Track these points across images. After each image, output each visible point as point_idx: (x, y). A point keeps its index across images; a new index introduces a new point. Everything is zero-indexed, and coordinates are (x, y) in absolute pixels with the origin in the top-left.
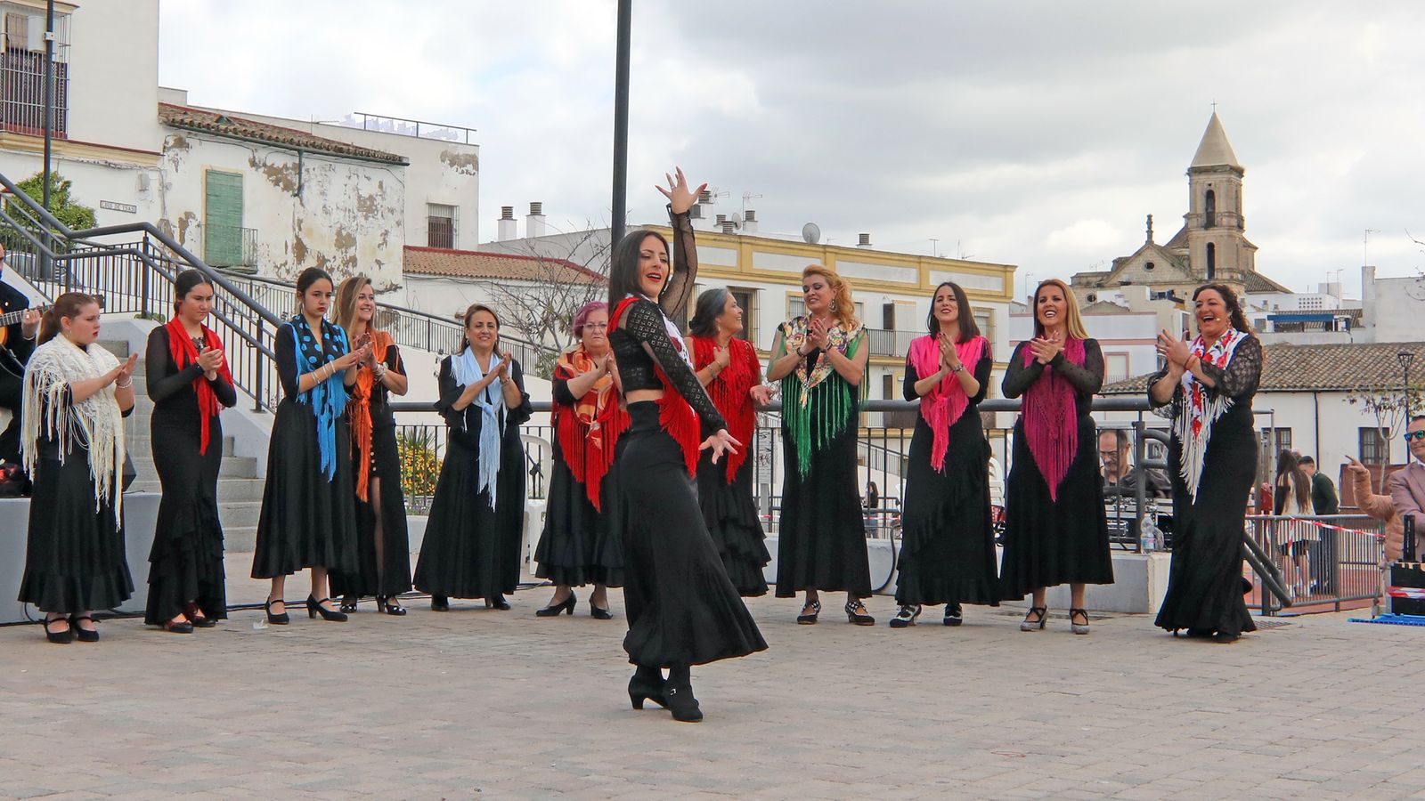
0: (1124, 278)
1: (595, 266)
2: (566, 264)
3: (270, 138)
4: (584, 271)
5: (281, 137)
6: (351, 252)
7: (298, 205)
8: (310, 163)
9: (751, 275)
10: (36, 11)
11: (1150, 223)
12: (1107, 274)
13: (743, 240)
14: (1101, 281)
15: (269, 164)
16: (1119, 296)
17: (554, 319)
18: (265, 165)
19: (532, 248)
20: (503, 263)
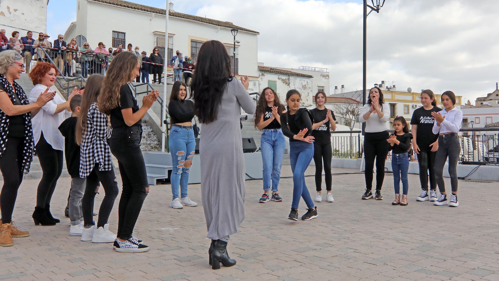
0: (490, 98)
1: (358, 100)
2: (352, 99)
3: (282, 73)
4: (355, 101)
5: (285, 72)
7: (289, 87)
8: (292, 78)
9: (395, 100)
10: (231, 47)
11: (497, 84)
12: (486, 98)
13: (393, 92)
14: (484, 99)
15: (282, 78)
16: (489, 103)
17: (349, 112)
18: (281, 79)
19: (343, 95)
20: (335, 99)
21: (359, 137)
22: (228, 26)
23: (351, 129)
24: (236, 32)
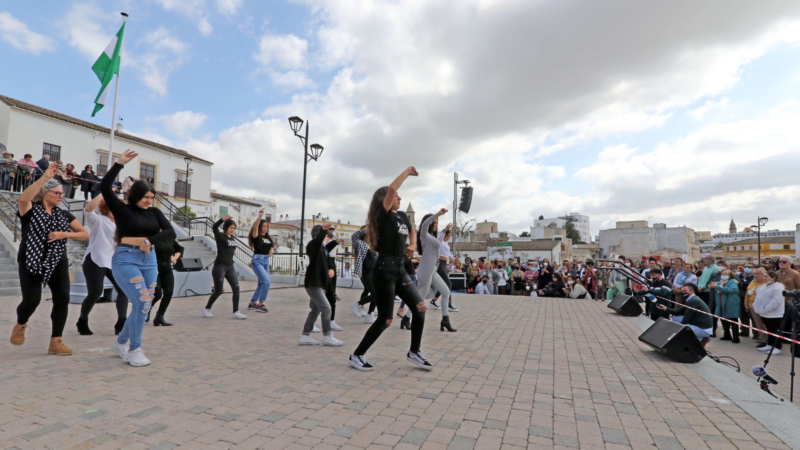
1: (299, 227)
2: (293, 226)
3: (233, 200)
4: (296, 227)
5: (236, 200)
6: (250, 223)
7: (240, 213)
8: (242, 206)
15: (233, 205)
19: (286, 223)
20: (279, 226)
21: (297, 259)
22: (182, 153)
23: (292, 251)
24: (189, 161)
